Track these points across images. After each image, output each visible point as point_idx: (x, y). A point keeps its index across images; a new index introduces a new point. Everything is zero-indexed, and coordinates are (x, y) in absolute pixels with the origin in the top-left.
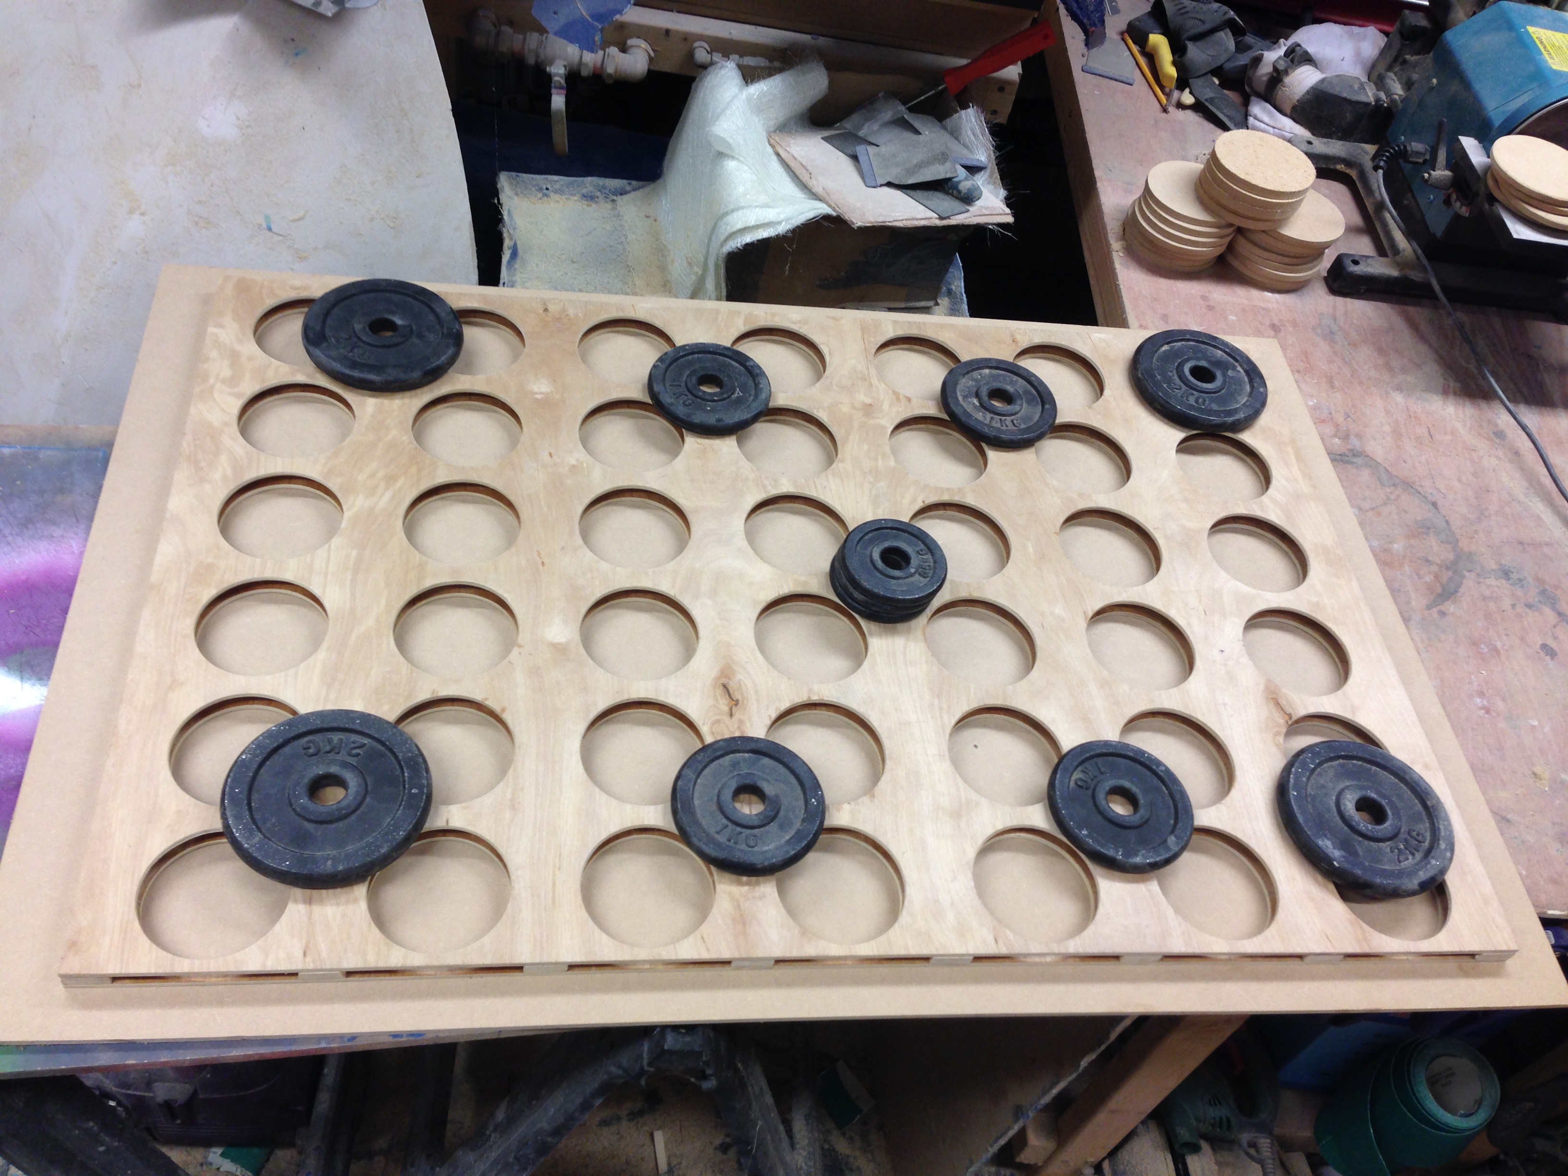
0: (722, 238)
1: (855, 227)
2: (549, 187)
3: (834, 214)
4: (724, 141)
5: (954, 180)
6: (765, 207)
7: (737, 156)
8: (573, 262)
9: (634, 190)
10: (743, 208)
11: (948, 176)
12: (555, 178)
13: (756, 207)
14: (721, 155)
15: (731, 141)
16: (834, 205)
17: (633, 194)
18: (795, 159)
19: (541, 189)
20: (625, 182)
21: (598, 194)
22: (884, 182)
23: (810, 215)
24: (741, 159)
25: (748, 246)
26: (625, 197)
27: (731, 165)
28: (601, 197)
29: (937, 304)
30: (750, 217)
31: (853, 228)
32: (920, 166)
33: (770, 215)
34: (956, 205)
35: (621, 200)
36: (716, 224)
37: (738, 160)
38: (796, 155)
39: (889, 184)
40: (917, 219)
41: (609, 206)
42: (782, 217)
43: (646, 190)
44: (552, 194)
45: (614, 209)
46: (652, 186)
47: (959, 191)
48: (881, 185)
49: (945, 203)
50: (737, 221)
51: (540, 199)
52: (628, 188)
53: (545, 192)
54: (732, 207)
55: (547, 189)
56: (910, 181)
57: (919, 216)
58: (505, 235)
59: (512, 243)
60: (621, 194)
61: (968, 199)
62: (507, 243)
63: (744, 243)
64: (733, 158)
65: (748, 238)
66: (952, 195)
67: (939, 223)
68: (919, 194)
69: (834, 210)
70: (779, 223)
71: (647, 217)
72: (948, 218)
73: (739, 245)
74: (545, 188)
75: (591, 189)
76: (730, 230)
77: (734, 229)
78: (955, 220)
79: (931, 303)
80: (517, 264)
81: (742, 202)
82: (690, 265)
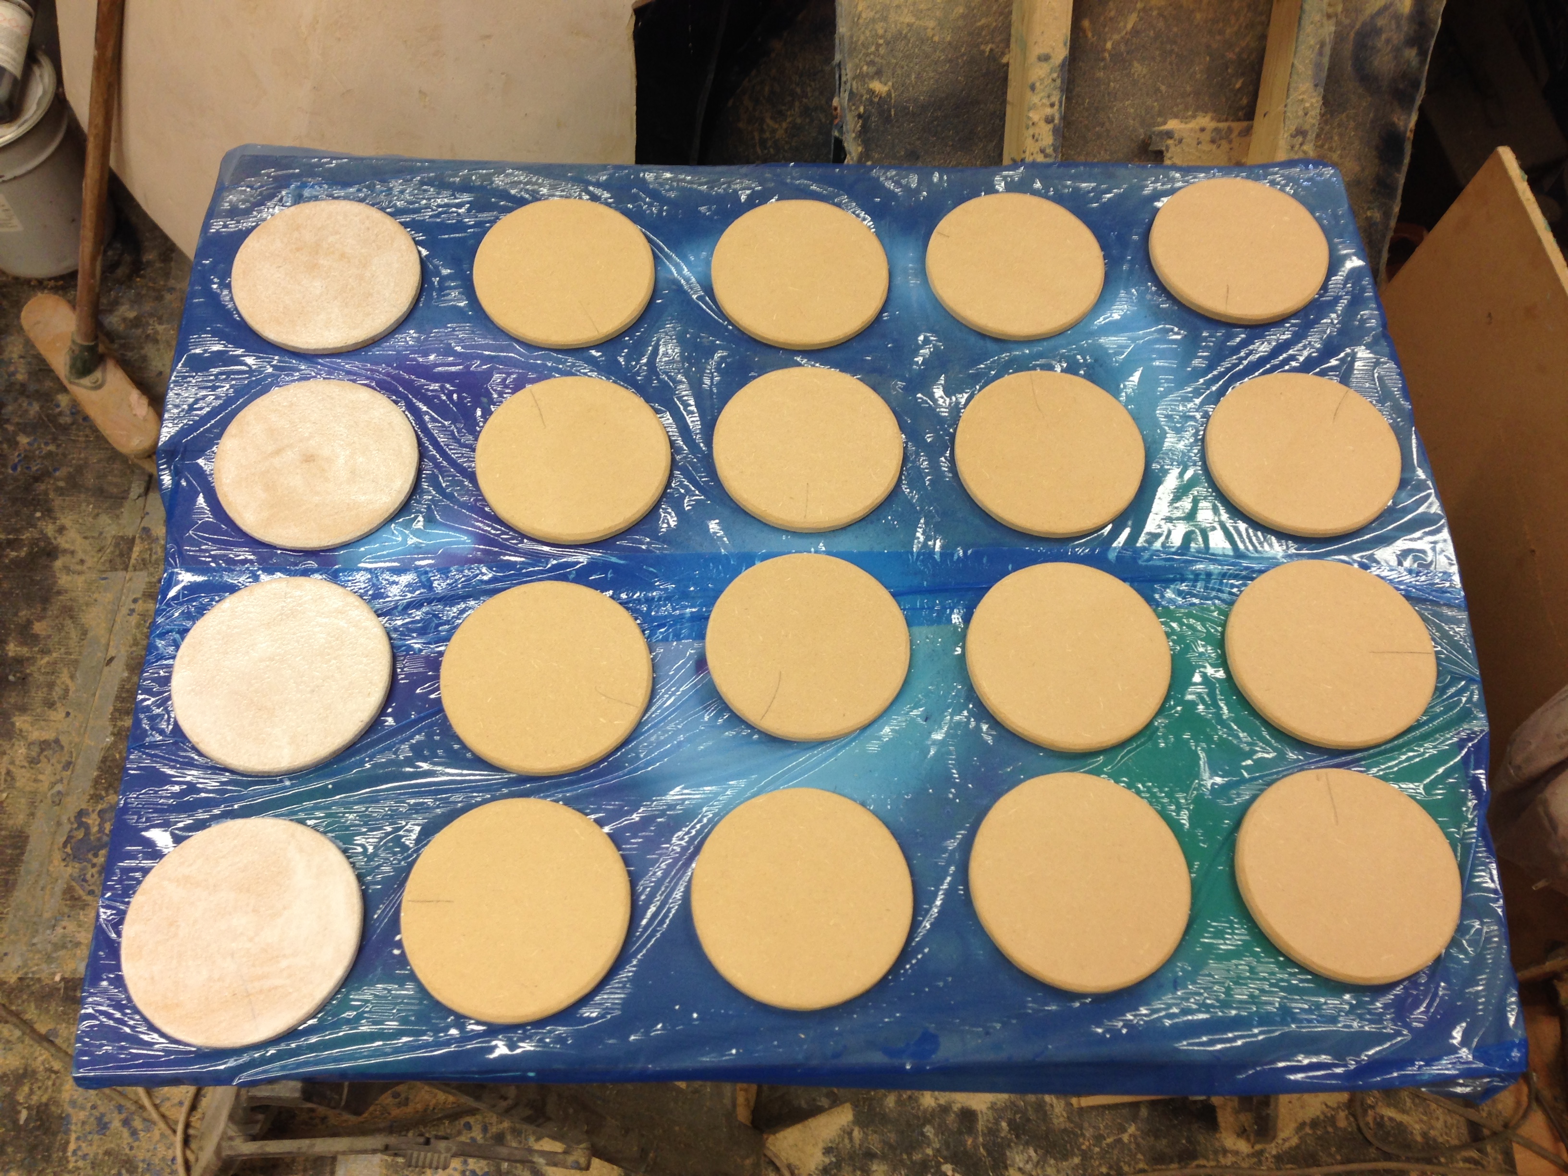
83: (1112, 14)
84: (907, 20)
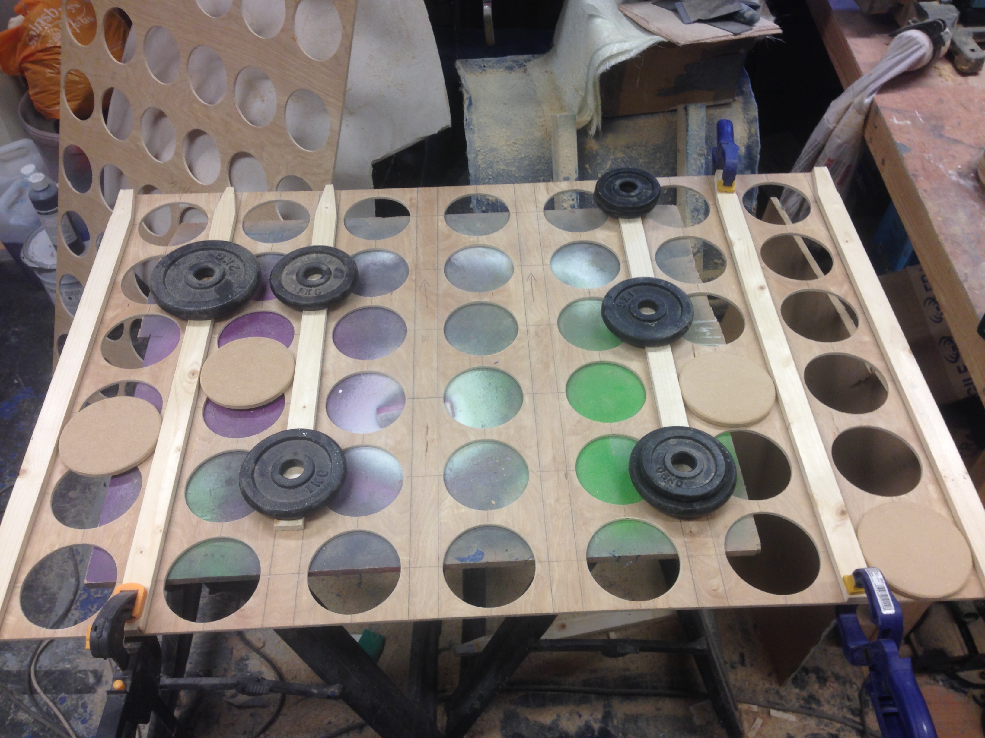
0: (597, 65)
1: (680, 45)
2: (485, 65)
3: (666, 41)
4: (593, 7)
5: (741, 12)
6: (622, 42)
7: (601, 15)
8: (505, 104)
9: (536, 59)
10: (608, 44)
11: (737, 10)
12: (488, 59)
13: (616, 43)
14: (592, 16)
15: (597, 6)
16: (665, 36)
17: (535, 61)
18: (637, 15)
19: (480, 67)
20: (530, 56)
21: (515, 65)
22: (695, 19)
23: (651, 43)
24: (604, 16)
25: (614, 67)
26: (531, 64)
27: (598, 21)
28: (516, 67)
29: (734, 100)
30: (615, 49)
31: (679, 46)
32: (717, 7)
33: (626, 46)
34: (744, 27)
35: (529, 66)
36: (592, 58)
37: (602, 17)
38: (637, 13)
39: (699, 21)
40: (719, 37)
41: (522, 70)
42: (633, 46)
43: (543, 57)
44: (488, 70)
45: (525, 71)
46: (547, 54)
47: (745, 18)
48: (694, 22)
49: (736, 27)
50: (606, 52)
51: (481, 73)
52: (531, 59)
53: (483, 68)
54: (601, 45)
55: (485, 66)
56: (712, 17)
57: (721, 35)
58: (464, 92)
59: (469, 96)
60: (529, 63)
61: (751, 22)
62: (466, 96)
63: (610, 66)
64: (599, 17)
65: (613, 62)
66: (740, 22)
67: (734, 38)
68: (718, 24)
69: (665, 38)
70: (632, 50)
71: (546, 72)
72: (739, 34)
73: (608, 68)
74: (483, 66)
75: (510, 63)
76: (601, 58)
77: (604, 58)
78: (744, 35)
79: (731, 100)
80: (473, 109)
81: (607, 41)
82: (577, 90)
83: (599, 161)
84: (502, 167)
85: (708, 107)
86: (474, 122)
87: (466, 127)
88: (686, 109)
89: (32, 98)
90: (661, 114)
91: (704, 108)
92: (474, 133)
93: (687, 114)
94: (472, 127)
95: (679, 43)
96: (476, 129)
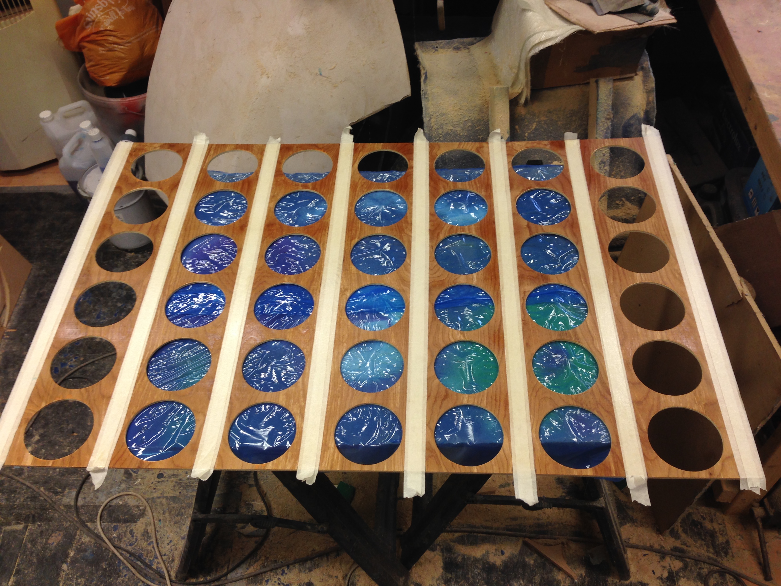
0: (528, 49)
2: (438, 46)
3: (584, 29)
5: (644, 6)
6: (549, 31)
8: (453, 78)
9: (478, 41)
10: (538, 33)
11: (640, 4)
12: (440, 41)
13: (544, 31)
14: (524, 10)
16: (583, 25)
17: (477, 44)
18: (560, 8)
19: (434, 48)
20: (473, 38)
21: (461, 46)
22: (607, 12)
23: (572, 31)
25: (541, 51)
26: (474, 46)
27: (530, 14)
28: (463, 48)
29: (636, 75)
30: (543, 36)
31: (595, 34)
32: (625, 2)
33: (552, 34)
34: (646, 18)
35: (472, 48)
36: (524, 44)
37: (533, 11)
39: (610, 13)
41: (467, 51)
42: (558, 34)
43: (484, 40)
44: (439, 50)
45: (469, 52)
46: (487, 38)
47: (647, 11)
48: (606, 14)
49: (641, 18)
50: (536, 39)
51: (435, 52)
52: (475, 41)
53: (436, 49)
54: (532, 33)
56: (621, 9)
57: (628, 25)
58: (421, 68)
59: (425, 71)
60: (472, 44)
61: (652, 14)
62: (423, 72)
63: (539, 50)
64: (530, 10)
65: (541, 47)
66: (643, 13)
67: (638, 27)
68: (625, 15)
69: (584, 27)
70: (557, 37)
71: (486, 53)
72: (642, 23)
73: (537, 52)
74: (436, 46)
75: (457, 44)
76: (532, 44)
77: (535, 43)
78: (646, 25)
79: (633, 74)
80: (428, 82)
81: (537, 30)
82: (511, 69)
83: (527, 123)
84: (450, 128)
85: (615, 80)
86: (429, 92)
87: (422, 97)
88: (597, 82)
89: (88, 70)
90: (577, 86)
91: (612, 81)
92: (428, 101)
93: (597, 87)
94: (427, 96)
95: (594, 32)
96: (430, 98)
